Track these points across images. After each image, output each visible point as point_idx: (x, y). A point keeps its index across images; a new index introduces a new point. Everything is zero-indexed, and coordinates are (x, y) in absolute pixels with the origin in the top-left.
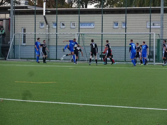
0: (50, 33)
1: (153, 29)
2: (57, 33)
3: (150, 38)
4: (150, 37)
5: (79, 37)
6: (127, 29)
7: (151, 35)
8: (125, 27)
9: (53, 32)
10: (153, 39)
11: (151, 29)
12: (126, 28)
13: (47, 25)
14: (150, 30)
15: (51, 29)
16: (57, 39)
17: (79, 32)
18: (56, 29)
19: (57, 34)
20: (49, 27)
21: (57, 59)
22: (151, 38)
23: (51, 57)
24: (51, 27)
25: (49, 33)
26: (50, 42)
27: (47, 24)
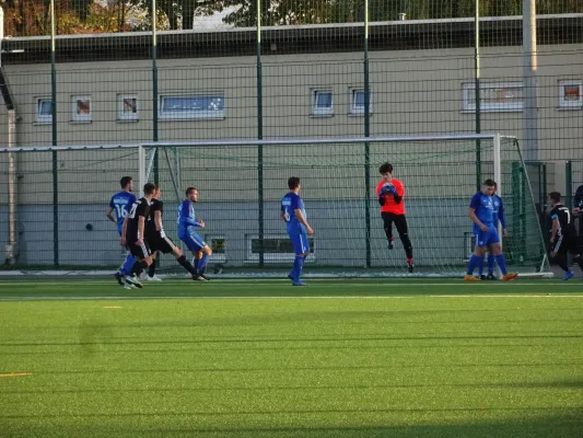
0: (24, 149)
1: (488, 117)
2: (54, 148)
3: (478, 158)
4: (478, 154)
5: (156, 163)
6: (371, 120)
7: (483, 143)
8: (361, 110)
9: (38, 142)
10: (492, 163)
11: (482, 117)
12: (367, 115)
13: (12, 112)
14: (478, 121)
15: (28, 128)
16: (55, 172)
17: (156, 139)
18: (51, 129)
19: (55, 152)
20: (19, 121)
21: (60, 263)
22: (483, 159)
23: (33, 256)
24: (27, 118)
25: (18, 149)
26: (26, 188)
27: (11, 108)
